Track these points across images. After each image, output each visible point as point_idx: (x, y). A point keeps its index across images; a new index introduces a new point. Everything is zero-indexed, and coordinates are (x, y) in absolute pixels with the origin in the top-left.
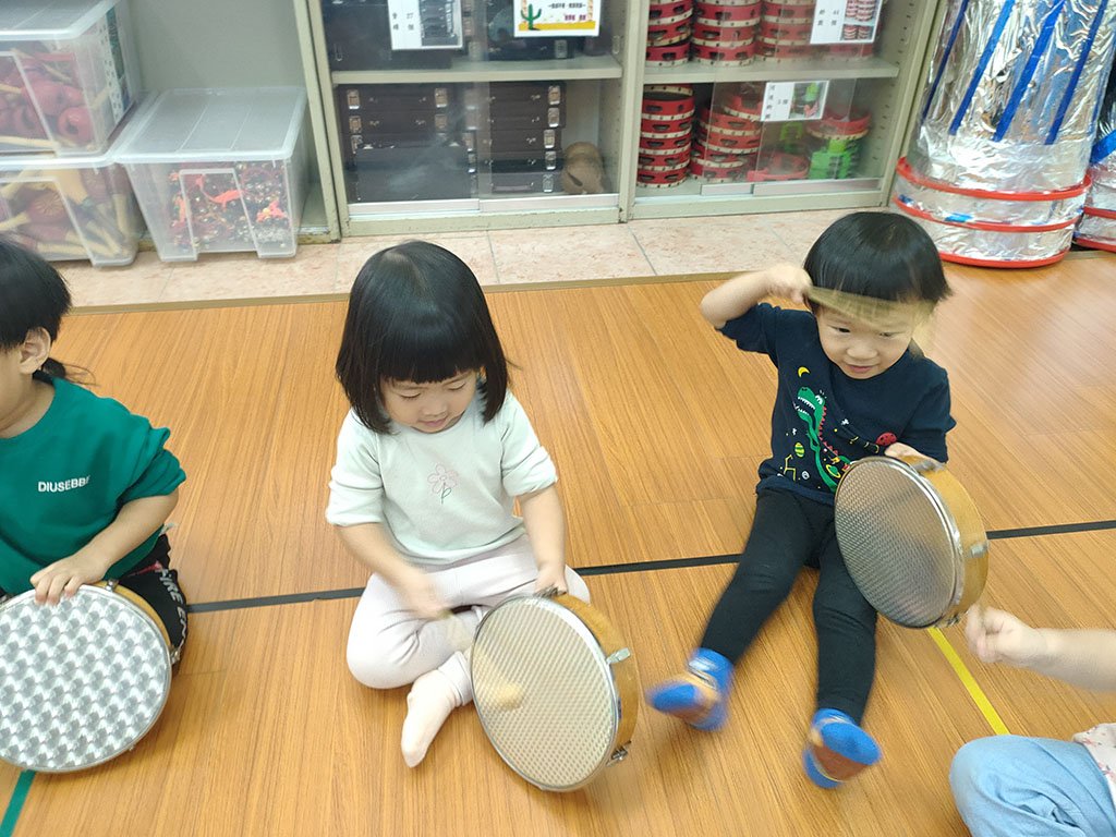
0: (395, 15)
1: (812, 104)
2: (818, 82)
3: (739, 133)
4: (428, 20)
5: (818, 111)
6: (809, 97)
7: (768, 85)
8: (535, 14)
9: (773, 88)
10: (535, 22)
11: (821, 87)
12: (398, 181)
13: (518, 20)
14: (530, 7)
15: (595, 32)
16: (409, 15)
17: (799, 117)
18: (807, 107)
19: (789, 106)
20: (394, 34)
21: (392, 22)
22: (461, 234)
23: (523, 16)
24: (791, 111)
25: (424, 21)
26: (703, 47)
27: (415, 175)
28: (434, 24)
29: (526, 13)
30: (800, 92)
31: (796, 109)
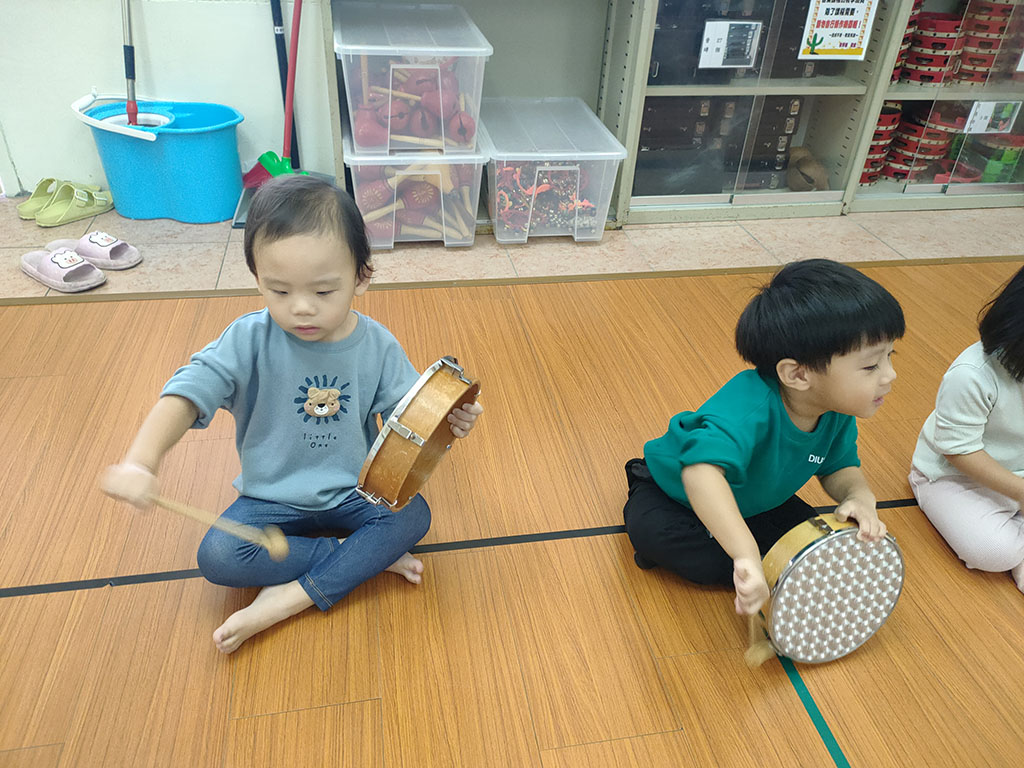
0: (708, 40)
1: (1005, 120)
2: (1014, 103)
3: (934, 142)
4: (733, 44)
5: (1009, 125)
6: (1004, 115)
7: (976, 103)
8: (818, 41)
9: (979, 106)
10: (816, 48)
11: (1015, 107)
12: (674, 178)
13: (804, 45)
14: (816, 35)
15: (861, 58)
16: (719, 40)
17: (994, 131)
18: (1001, 122)
19: (987, 122)
20: (703, 54)
21: (705, 45)
22: (715, 223)
23: (808, 43)
24: (989, 126)
25: (728, 45)
26: (916, 70)
27: (688, 173)
28: (736, 47)
29: (811, 41)
30: (998, 110)
31: (992, 125)
